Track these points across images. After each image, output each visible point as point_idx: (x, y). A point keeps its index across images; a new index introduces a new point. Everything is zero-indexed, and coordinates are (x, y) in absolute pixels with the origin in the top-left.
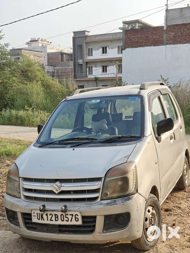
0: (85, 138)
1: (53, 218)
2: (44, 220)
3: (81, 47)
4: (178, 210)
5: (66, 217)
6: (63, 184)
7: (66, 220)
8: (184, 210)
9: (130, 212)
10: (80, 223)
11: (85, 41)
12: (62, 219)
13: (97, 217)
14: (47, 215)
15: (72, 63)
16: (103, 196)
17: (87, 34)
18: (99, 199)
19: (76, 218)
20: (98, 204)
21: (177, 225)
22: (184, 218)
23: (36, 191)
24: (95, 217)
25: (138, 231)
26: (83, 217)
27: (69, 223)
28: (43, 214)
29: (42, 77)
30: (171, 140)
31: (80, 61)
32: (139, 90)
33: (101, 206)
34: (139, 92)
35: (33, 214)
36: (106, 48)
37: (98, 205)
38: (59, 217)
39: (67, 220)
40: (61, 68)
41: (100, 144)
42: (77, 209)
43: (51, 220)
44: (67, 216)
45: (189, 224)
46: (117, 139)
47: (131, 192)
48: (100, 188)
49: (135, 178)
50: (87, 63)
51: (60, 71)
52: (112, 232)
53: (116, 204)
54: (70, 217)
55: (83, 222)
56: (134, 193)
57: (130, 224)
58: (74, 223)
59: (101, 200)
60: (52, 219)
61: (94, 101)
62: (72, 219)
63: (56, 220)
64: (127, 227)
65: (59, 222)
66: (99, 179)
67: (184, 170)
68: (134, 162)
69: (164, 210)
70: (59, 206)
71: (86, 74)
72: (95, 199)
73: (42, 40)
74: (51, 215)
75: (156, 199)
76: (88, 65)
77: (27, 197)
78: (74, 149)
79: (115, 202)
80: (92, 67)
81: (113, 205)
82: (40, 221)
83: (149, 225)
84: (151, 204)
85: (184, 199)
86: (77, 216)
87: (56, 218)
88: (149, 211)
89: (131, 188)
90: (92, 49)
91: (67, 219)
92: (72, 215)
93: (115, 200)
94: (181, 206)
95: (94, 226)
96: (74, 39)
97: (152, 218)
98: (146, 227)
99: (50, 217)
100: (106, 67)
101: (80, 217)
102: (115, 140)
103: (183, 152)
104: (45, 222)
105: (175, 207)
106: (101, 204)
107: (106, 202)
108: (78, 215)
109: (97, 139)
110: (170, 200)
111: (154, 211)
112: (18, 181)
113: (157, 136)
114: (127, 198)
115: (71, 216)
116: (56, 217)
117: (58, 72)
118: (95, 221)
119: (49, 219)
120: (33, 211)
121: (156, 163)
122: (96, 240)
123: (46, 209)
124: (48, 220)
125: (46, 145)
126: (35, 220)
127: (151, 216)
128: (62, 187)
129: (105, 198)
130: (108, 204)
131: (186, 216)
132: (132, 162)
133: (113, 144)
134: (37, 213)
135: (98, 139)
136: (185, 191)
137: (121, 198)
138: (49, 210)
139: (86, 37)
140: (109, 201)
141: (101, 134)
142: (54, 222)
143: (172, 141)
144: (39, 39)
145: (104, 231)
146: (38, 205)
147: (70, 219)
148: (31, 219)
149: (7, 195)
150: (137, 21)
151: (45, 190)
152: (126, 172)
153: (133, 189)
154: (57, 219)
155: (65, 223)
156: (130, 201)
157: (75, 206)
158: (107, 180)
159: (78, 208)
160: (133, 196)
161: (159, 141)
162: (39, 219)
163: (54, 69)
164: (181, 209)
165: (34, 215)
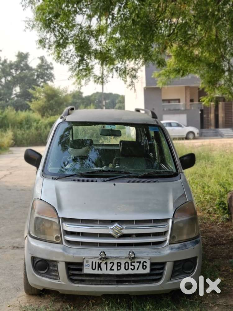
5: (131, 265)
12: (127, 268)
14: (106, 263)
19: (143, 265)
28: (101, 262)
35: (85, 263)
39: (133, 268)
43: (111, 269)
44: (133, 264)
54: (136, 265)
74: (112, 264)
86: (145, 264)
87: (118, 266)
91: (133, 267)
92: (140, 262)
115: (139, 263)
116: (119, 265)
154: (119, 268)
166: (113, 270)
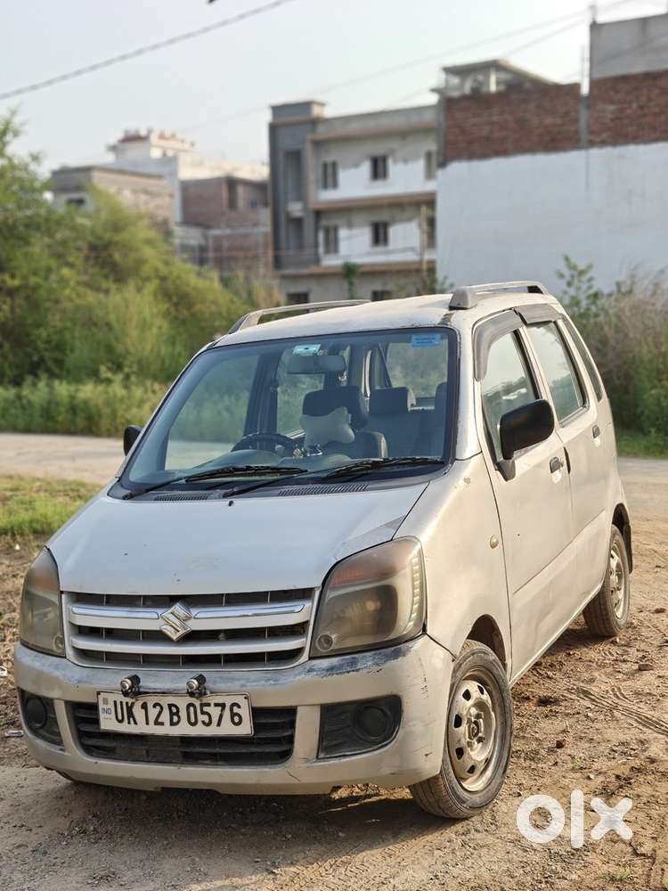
0: (268, 468)
1: (165, 717)
2: (136, 723)
3: (296, 157)
4: (581, 701)
5: (203, 713)
6: (194, 612)
7: (203, 722)
8: (598, 701)
9: (400, 693)
10: (246, 729)
11: (309, 137)
12: (193, 720)
13: (300, 710)
14: (144, 706)
15: (265, 215)
16: (317, 645)
17: (316, 111)
18: (305, 657)
19: (233, 715)
20: (301, 669)
21: (570, 745)
22: (597, 726)
23: (111, 634)
24: (291, 712)
25: (427, 755)
26: (257, 713)
27: (212, 731)
28: (133, 704)
29: (160, 265)
30: (552, 472)
31: (295, 209)
32: (446, 311)
33: (309, 677)
34: (447, 318)
35: (101, 706)
36: (384, 159)
37: (300, 674)
38: (183, 714)
39: (207, 721)
40: (228, 231)
41: (315, 486)
42: (235, 686)
43: (157, 723)
44: (205, 709)
45: (608, 741)
46: (368, 468)
47: (405, 633)
48: (307, 623)
49: (417, 591)
50: (318, 214)
51: (225, 244)
52: (345, 756)
53: (357, 670)
54: (215, 712)
55: (257, 727)
56: (412, 635)
57: (401, 733)
58: (228, 729)
59: (311, 658)
60: (160, 720)
61: (299, 349)
62: (221, 716)
63: (172, 724)
64: (392, 744)
65: (184, 729)
66: (304, 594)
67: (609, 572)
68: (413, 539)
69: (535, 700)
70: (183, 679)
71: (316, 254)
72: (294, 654)
73: (162, 137)
74: (158, 708)
75: (493, 656)
76: (324, 222)
77: (84, 654)
78: (231, 504)
79: (354, 662)
80: (336, 229)
81: (348, 672)
82: (125, 728)
83: (468, 740)
84: (475, 673)
85: (604, 666)
86: (236, 710)
87: (172, 714)
88: (467, 695)
89: (406, 619)
90: (334, 165)
91: (206, 718)
92: (223, 706)
93: (353, 658)
94: (593, 689)
95: (291, 739)
96: (273, 129)
97: (478, 716)
98: (458, 746)
99: (153, 713)
100: (385, 226)
101: (245, 712)
102: (365, 472)
103: (603, 514)
104: (141, 728)
105: (573, 691)
106: (311, 670)
107: (325, 663)
108: (239, 707)
109: (306, 471)
110: (560, 670)
111: (486, 697)
112: (57, 602)
113: (500, 458)
114: (392, 652)
115: (220, 708)
116: (174, 711)
117: (218, 248)
118: (292, 725)
119: (152, 719)
120: (102, 696)
121: (493, 546)
122: (297, 781)
123: (141, 690)
124: (147, 723)
125: (148, 490)
126: (108, 723)
127: (474, 711)
128: (193, 620)
129: (323, 651)
130: (331, 670)
131: (603, 717)
132: (409, 540)
133: (354, 485)
134: (115, 702)
135: (309, 470)
136: (614, 643)
137: (373, 652)
138: (150, 691)
139: (316, 122)
140: (335, 661)
141: (323, 455)
142: (166, 730)
143: (558, 475)
144: (150, 132)
145: (321, 756)
146: (116, 678)
147: (215, 719)
148: (96, 722)
149: (24, 648)
150: (494, 65)
151: (138, 631)
152: (388, 572)
153: (412, 623)
154: (175, 719)
155: (199, 731)
156: (399, 659)
157: (233, 679)
158: (330, 595)
159: (242, 682)
160: (409, 644)
161: (507, 475)
162: (121, 721)
163: (206, 237)
164: (593, 697)
165: (106, 707)
166: (162, 724)
